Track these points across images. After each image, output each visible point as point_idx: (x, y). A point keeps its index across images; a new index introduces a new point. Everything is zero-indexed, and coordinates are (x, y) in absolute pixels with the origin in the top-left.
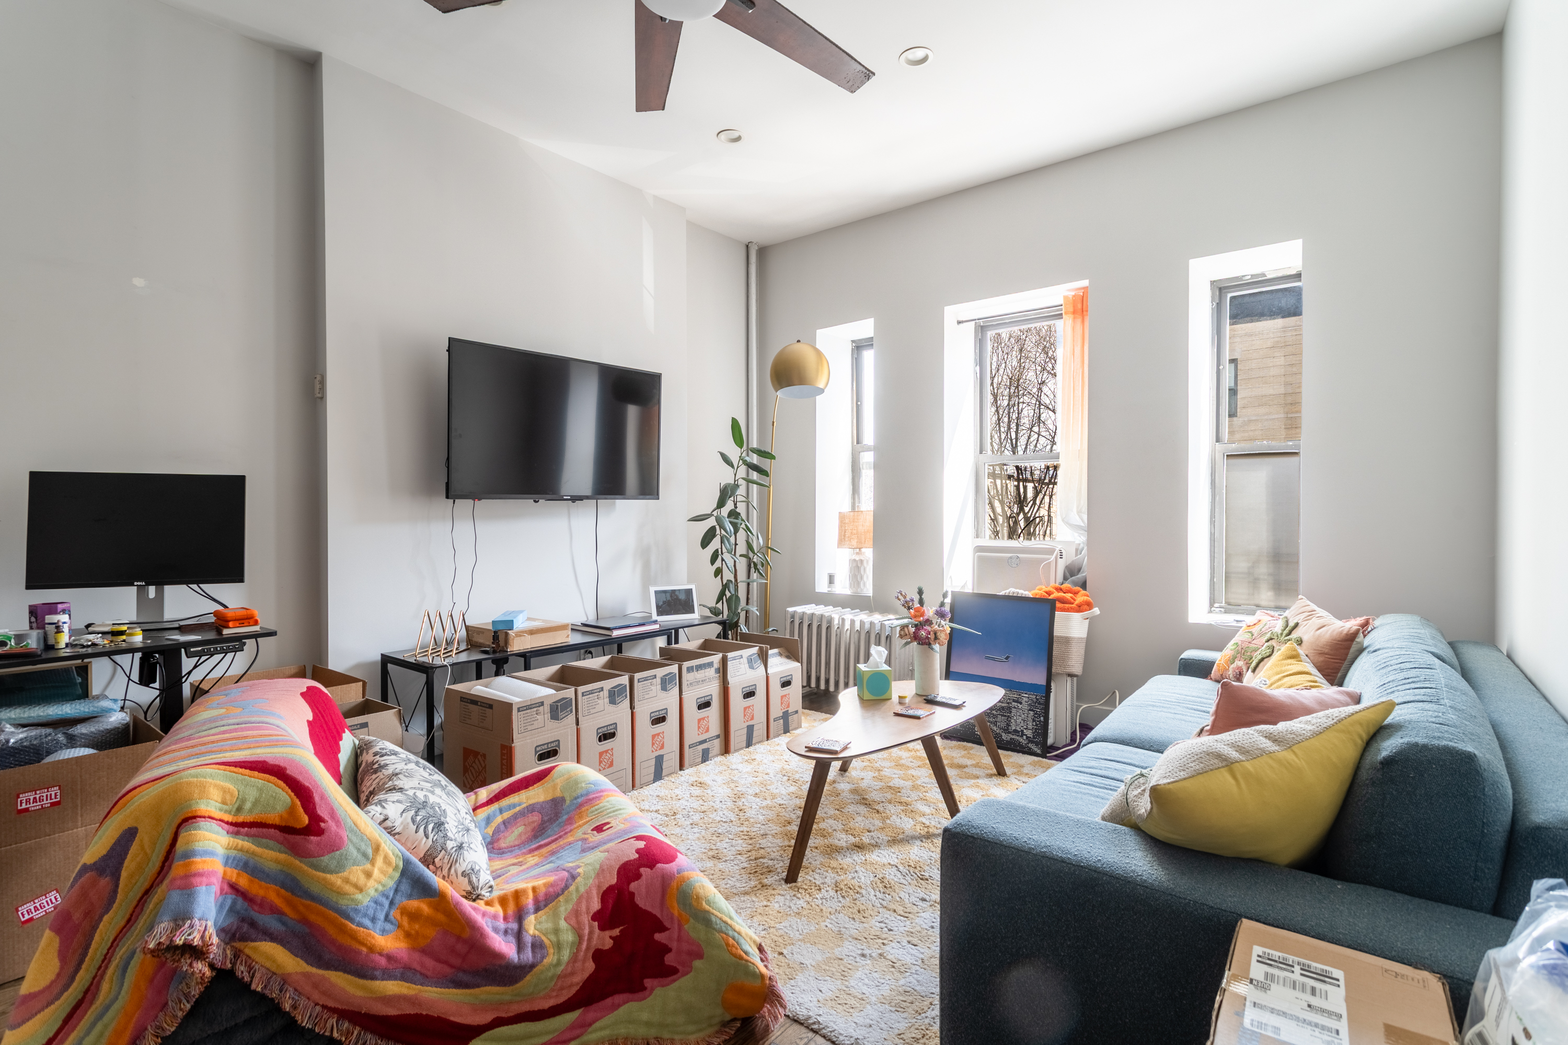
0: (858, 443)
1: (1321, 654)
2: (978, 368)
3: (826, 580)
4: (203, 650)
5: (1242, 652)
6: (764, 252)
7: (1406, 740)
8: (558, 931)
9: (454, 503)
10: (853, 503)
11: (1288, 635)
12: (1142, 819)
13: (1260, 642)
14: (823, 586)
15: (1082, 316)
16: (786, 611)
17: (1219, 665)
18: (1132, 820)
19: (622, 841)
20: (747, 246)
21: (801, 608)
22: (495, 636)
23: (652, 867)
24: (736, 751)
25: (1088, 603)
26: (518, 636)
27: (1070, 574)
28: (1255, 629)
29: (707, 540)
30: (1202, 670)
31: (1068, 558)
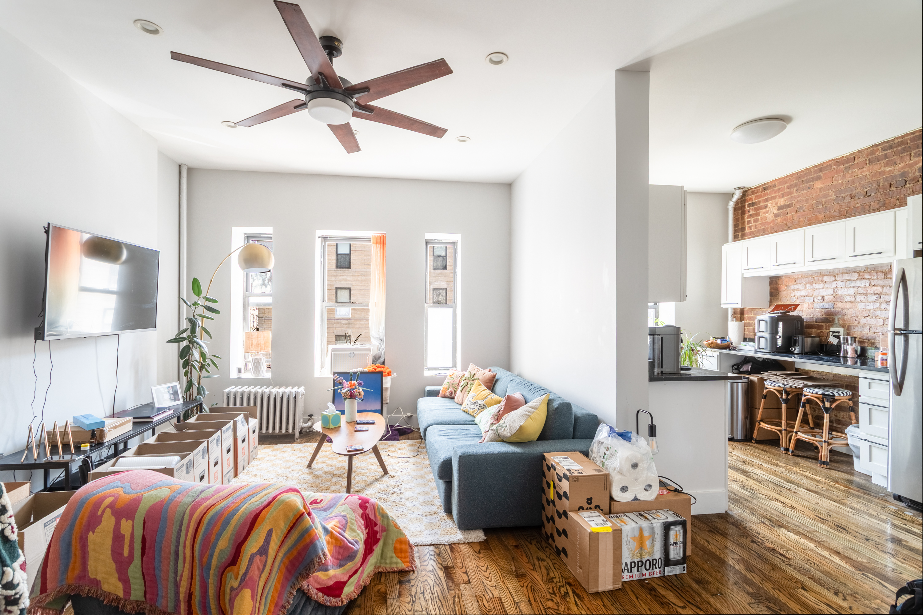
0: (247, 291)
1: (486, 383)
2: (322, 259)
3: (236, 371)
5: (451, 385)
6: (190, 170)
7: (558, 403)
8: (358, 535)
9: (35, 342)
10: (243, 326)
11: (473, 377)
12: (508, 437)
13: (457, 381)
14: (234, 375)
15: (382, 245)
16: (223, 392)
17: (442, 391)
18: (501, 439)
19: (345, 499)
20: (180, 166)
21: (232, 389)
22: (93, 434)
23: (368, 503)
24: (240, 473)
25: (390, 372)
26: (109, 431)
27: (376, 359)
28: (454, 376)
29: (184, 353)
30: (435, 393)
31: (374, 352)
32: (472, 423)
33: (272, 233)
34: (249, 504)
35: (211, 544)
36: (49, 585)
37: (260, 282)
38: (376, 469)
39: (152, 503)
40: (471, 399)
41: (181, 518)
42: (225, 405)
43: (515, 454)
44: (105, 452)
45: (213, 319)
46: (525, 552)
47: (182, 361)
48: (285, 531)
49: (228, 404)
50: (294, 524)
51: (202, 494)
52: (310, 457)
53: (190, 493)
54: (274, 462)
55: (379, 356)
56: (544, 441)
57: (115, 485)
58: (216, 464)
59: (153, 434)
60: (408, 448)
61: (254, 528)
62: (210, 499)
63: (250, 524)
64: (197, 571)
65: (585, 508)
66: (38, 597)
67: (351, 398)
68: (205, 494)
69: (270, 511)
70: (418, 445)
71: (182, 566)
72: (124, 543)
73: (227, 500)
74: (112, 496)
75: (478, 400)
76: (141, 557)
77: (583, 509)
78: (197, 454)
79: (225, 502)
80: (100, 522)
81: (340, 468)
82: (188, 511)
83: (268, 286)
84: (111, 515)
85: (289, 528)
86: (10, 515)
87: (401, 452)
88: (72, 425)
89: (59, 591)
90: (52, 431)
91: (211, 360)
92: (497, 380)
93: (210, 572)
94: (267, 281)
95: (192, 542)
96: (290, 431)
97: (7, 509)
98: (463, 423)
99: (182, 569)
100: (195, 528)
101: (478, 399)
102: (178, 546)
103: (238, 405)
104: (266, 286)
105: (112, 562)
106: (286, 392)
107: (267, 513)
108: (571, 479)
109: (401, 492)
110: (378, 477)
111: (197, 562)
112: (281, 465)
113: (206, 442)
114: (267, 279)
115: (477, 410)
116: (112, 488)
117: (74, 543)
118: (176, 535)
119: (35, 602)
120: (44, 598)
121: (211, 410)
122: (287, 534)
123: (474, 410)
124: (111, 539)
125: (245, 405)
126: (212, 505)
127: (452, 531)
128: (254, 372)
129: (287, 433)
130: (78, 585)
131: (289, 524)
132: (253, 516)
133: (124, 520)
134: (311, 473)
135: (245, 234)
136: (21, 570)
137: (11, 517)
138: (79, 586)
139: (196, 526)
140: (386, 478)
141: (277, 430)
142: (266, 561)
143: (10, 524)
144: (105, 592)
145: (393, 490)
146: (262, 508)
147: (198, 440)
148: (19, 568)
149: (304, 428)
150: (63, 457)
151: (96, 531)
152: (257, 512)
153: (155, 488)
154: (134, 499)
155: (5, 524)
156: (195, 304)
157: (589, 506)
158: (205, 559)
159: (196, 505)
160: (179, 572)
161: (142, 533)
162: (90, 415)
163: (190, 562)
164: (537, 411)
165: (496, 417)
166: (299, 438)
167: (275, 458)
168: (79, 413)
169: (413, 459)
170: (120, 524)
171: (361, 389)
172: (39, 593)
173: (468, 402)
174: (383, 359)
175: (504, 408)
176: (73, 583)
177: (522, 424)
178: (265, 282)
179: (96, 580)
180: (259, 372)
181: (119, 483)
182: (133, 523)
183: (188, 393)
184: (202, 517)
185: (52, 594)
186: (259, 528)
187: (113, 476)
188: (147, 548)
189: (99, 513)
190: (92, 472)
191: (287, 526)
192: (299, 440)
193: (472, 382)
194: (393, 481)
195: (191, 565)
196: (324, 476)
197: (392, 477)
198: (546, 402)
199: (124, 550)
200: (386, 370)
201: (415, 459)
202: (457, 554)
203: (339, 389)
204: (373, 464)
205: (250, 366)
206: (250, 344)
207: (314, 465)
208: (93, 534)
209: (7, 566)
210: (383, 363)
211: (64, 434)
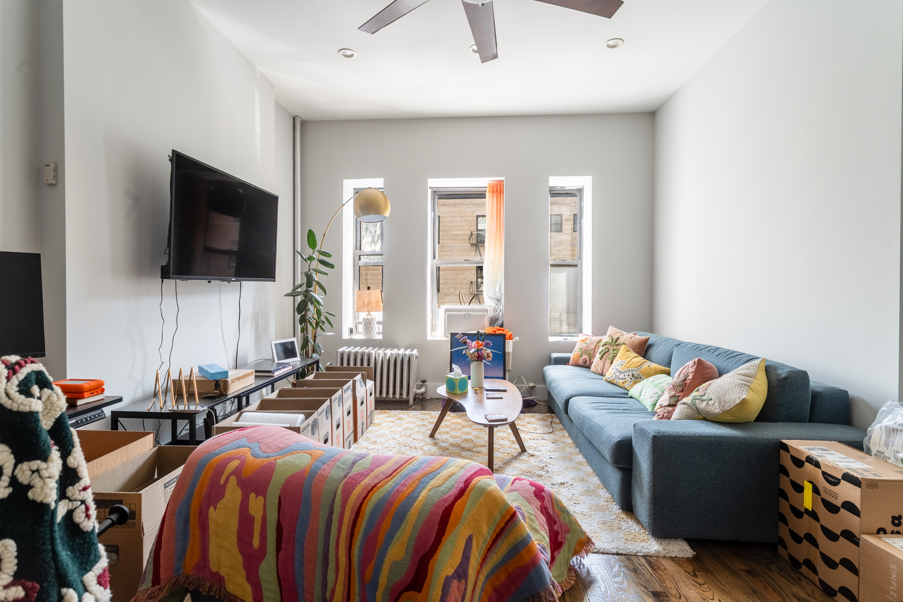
0: (357, 249)
1: (636, 348)
2: (433, 213)
3: (348, 331)
4: (77, 422)
5: (584, 351)
6: (304, 123)
8: (544, 537)
9: (162, 282)
10: (354, 285)
11: (616, 342)
12: (717, 415)
13: (593, 346)
14: (346, 335)
15: (499, 194)
16: (337, 352)
17: (573, 359)
18: (701, 417)
19: (513, 483)
20: (294, 118)
21: (345, 349)
22: (217, 384)
23: (544, 491)
24: (359, 439)
25: (512, 335)
26: (233, 382)
27: (493, 321)
28: (587, 341)
29: (301, 308)
30: (564, 361)
31: (490, 314)
32: (626, 395)
33: (383, 187)
34: (430, 490)
35: (377, 549)
36: (163, 576)
37: (370, 239)
38: (509, 444)
39: (288, 474)
40: (619, 368)
41: (331, 501)
42: (339, 365)
43: (736, 438)
44: (229, 406)
45: (327, 274)
46: (769, 585)
47: (298, 316)
48: (489, 540)
49: (342, 364)
50: (502, 530)
51: (355, 467)
52: (432, 426)
53: (338, 464)
54: (392, 429)
55: (497, 317)
56: (769, 423)
57: (241, 443)
58: (338, 426)
59: (273, 391)
60: (538, 422)
61: (446, 533)
62: (368, 475)
63: (439, 524)
64: (356, 589)
65: (889, 530)
66: (149, 589)
67: (477, 361)
68: (359, 466)
69: (467, 506)
70: (550, 420)
71: (334, 577)
72: (253, 528)
73: (393, 480)
74: (238, 458)
75: (630, 369)
76: (275, 553)
77: (885, 532)
78: (321, 413)
79: (391, 482)
80: (222, 495)
81: (466, 440)
82: (339, 491)
83: (378, 243)
84: (236, 485)
85: (495, 536)
86: (83, 486)
87: (532, 426)
88: (198, 375)
89: (175, 582)
90: (178, 379)
91: (325, 317)
92: (650, 346)
93: (377, 594)
94: (376, 239)
95: (348, 541)
96: (404, 396)
97: (80, 475)
98: (614, 395)
99: (334, 581)
100: (352, 521)
101: (629, 367)
102: (327, 544)
103: (352, 365)
104: (376, 244)
105: (239, 553)
106: (400, 354)
107: (463, 509)
108: (863, 484)
109: (549, 475)
110: (515, 454)
111: (356, 575)
112: (400, 432)
113: (329, 400)
114: (376, 236)
115: (630, 380)
116: (238, 448)
117: (192, 519)
118: (324, 528)
119: (146, 596)
120: (156, 593)
121: (327, 369)
122: (492, 545)
123: (624, 380)
124: (237, 521)
125: (359, 365)
126: (373, 485)
127: (641, 537)
128: (365, 333)
129: (401, 399)
130: (197, 577)
131: (494, 529)
132: (441, 512)
133: (252, 496)
134: (436, 444)
135: (354, 189)
136: (98, 586)
137: (85, 489)
138: (199, 579)
139: (353, 517)
140: (524, 457)
141: (391, 395)
142: (466, 589)
143: (83, 502)
144: (230, 594)
145: (540, 473)
146: (452, 498)
147: (321, 398)
148: (96, 582)
149: (418, 394)
150: (189, 407)
151: (218, 506)
152: (447, 504)
153: (291, 452)
154: (265, 466)
155: (75, 503)
156: (311, 258)
157: (896, 529)
158: (369, 572)
159: (349, 483)
160: (330, 585)
161: (277, 517)
162: (214, 365)
163: (345, 572)
164: (755, 380)
165: (680, 388)
166: (414, 405)
167: (393, 424)
168: (204, 364)
169: (549, 435)
170: (249, 501)
171: (489, 351)
172: (151, 584)
173: (615, 371)
174: (501, 321)
175: (694, 377)
176: (191, 573)
177: (744, 396)
178: (374, 239)
179: (219, 575)
180: (370, 332)
181: (244, 441)
182: (265, 501)
183: (305, 350)
184: (361, 504)
185: (167, 587)
186: (454, 532)
187: (238, 432)
188: (284, 540)
189: (222, 482)
190: (216, 426)
191: (491, 532)
192: (413, 407)
193: (615, 347)
194: (534, 460)
195: (347, 578)
196: (450, 448)
197: (531, 456)
198: (764, 369)
199: (254, 539)
200: (507, 331)
201: (551, 436)
202: (662, 573)
203: (464, 349)
204: (504, 438)
205: (361, 328)
206: (362, 303)
207: (437, 435)
208: (215, 511)
209: (69, 585)
210: (502, 326)
211: (189, 383)
